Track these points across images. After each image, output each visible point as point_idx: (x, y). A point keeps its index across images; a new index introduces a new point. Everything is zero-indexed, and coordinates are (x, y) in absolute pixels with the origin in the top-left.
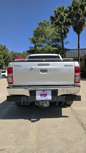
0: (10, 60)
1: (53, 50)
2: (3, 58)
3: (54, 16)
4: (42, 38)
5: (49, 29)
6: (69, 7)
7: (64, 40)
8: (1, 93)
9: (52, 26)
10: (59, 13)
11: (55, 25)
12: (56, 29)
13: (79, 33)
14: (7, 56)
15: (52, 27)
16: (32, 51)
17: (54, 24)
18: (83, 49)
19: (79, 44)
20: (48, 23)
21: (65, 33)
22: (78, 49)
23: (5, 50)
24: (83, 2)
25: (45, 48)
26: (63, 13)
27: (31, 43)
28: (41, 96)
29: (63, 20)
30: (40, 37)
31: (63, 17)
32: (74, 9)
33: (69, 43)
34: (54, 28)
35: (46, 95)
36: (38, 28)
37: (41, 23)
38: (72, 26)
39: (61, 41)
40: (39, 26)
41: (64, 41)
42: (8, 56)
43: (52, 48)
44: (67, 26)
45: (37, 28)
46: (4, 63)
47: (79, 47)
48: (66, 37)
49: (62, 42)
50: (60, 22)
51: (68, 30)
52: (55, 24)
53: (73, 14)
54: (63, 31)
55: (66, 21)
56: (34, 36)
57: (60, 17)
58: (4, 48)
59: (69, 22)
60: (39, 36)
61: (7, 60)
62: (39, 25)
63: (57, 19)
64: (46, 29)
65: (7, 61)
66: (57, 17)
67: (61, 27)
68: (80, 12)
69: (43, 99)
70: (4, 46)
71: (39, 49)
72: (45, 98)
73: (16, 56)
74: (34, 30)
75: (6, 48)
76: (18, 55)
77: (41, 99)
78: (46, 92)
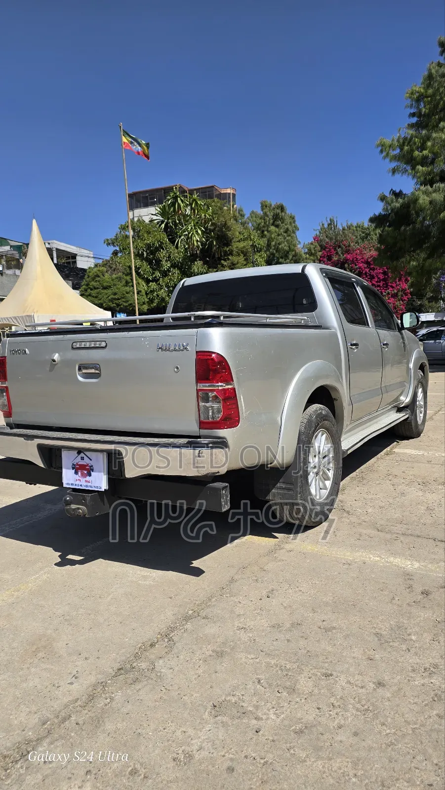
14: (286, 255)
16: (392, 216)
23: (277, 226)
28: (76, 473)
35: (89, 470)
42: (291, 255)
58: (279, 216)
69: (81, 485)
70: (277, 209)
71: (426, 197)
72: (86, 481)
73: (349, 246)
74: (412, 93)
75: (283, 214)
76: (357, 237)
77: (76, 485)
78: (91, 460)
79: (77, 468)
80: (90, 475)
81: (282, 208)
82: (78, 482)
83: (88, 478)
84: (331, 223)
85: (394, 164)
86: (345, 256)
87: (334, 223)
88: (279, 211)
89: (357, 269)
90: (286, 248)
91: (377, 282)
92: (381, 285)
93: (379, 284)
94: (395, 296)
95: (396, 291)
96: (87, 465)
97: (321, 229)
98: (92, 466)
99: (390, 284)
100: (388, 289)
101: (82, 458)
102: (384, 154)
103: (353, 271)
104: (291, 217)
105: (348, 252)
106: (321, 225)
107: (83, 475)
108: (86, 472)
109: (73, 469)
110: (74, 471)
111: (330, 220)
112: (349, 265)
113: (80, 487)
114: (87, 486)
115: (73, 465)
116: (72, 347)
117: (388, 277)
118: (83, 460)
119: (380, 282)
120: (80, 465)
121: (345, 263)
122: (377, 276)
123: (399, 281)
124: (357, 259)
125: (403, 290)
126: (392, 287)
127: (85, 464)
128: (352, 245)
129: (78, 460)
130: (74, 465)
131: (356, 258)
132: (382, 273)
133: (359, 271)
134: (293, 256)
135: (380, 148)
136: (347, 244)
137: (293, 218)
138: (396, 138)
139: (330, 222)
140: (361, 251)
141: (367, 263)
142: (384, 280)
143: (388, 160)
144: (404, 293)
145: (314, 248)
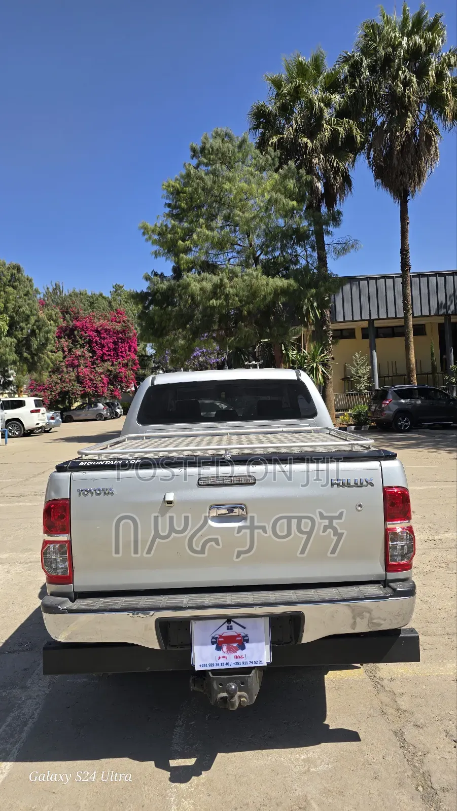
0: (47, 339)
1: (269, 289)
2: (10, 334)
3: (271, 107)
4: (214, 224)
5: (248, 182)
6: (346, 59)
7: (328, 233)
8: (5, 556)
9: (262, 159)
10: (297, 93)
11: (280, 158)
12: (285, 177)
13: (402, 195)
14: (27, 319)
15: (262, 169)
16: (158, 296)
17: (270, 149)
18: (427, 275)
19: (404, 252)
20: (240, 147)
21: (330, 197)
22: (403, 276)
23: (15, 288)
24: (419, 29)
25: (230, 279)
26: (321, 94)
27: (156, 254)
28: (219, 648)
29: (319, 127)
30: (202, 220)
31: (321, 110)
32: (372, 69)
33: (352, 251)
34: (276, 176)
35: (241, 642)
36: (188, 175)
37: (203, 149)
38: (368, 156)
39: (313, 238)
40: (195, 162)
41: (327, 239)
42: (33, 319)
43: (263, 280)
44: (343, 159)
45: (184, 173)
46: (13, 357)
47: (405, 265)
48: (335, 218)
49: (320, 247)
50: (305, 140)
51: (347, 180)
52: (278, 152)
53: (370, 93)
54: (320, 185)
55: (337, 132)
56: (171, 215)
57: (306, 113)
58: (14, 277)
59: (350, 137)
60: (198, 216)
61: (28, 339)
62: (193, 157)
63: (288, 120)
64: (230, 180)
65: (29, 347)
66: (285, 110)
67: (311, 162)
68: (407, 83)
69: (227, 664)
70: (13, 269)
71: (197, 284)
72: (236, 657)
73: (78, 313)
74: (169, 186)
75: (20, 275)
76: (85, 305)
77: (218, 665)
78: (244, 628)
79: (218, 643)
80: (243, 648)
81: (19, 269)
82: (222, 661)
83: (239, 653)
84: (57, 288)
85: (156, 247)
86: (74, 322)
87: (60, 289)
88: (15, 271)
89: (87, 336)
90: (28, 312)
91: (108, 351)
92: (112, 354)
93: (110, 353)
94: (126, 365)
95: (126, 361)
96: (239, 635)
97: (46, 293)
98: (246, 636)
99: (120, 354)
100: (119, 358)
101: (230, 628)
102: (147, 237)
103: (83, 338)
104: (28, 279)
105: (77, 319)
106: (46, 288)
107: (230, 650)
108: (235, 645)
109: (213, 643)
110: (215, 646)
111: (56, 285)
112: (78, 332)
113: (225, 667)
114: (238, 663)
115: (213, 638)
116: (198, 484)
117: (118, 346)
118: (232, 629)
119: (110, 351)
120: (224, 637)
121: (75, 330)
122: (107, 345)
123: (129, 351)
124: (87, 327)
125: (133, 360)
126: (123, 357)
127: (235, 634)
128: (81, 312)
129: (224, 631)
130: (216, 638)
131: (85, 325)
132: (112, 342)
133: (89, 339)
134: (36, 321)
135: (143, 231)
136: (76, 311)
137: (30, 281)
138: (159, 225)
139: (55, 287)
140: (90, 319)
141: (97, 331)
142: (114, 349)
143: (150, 242)
144: (133, 363)
145: (56, 314)
